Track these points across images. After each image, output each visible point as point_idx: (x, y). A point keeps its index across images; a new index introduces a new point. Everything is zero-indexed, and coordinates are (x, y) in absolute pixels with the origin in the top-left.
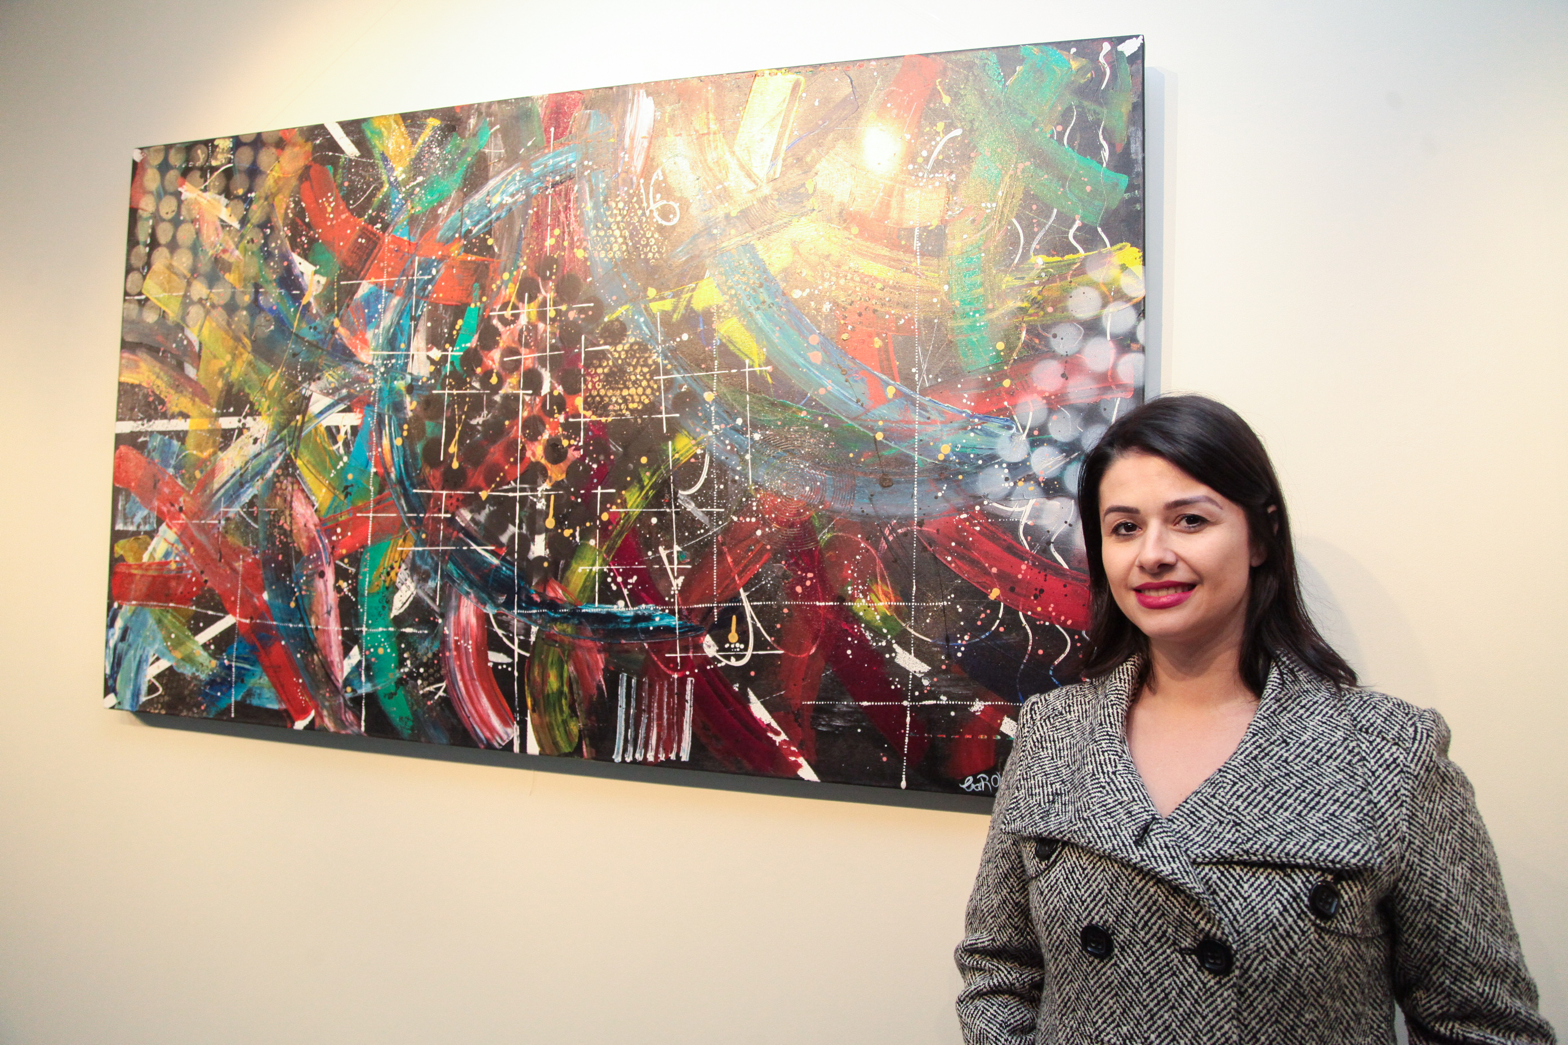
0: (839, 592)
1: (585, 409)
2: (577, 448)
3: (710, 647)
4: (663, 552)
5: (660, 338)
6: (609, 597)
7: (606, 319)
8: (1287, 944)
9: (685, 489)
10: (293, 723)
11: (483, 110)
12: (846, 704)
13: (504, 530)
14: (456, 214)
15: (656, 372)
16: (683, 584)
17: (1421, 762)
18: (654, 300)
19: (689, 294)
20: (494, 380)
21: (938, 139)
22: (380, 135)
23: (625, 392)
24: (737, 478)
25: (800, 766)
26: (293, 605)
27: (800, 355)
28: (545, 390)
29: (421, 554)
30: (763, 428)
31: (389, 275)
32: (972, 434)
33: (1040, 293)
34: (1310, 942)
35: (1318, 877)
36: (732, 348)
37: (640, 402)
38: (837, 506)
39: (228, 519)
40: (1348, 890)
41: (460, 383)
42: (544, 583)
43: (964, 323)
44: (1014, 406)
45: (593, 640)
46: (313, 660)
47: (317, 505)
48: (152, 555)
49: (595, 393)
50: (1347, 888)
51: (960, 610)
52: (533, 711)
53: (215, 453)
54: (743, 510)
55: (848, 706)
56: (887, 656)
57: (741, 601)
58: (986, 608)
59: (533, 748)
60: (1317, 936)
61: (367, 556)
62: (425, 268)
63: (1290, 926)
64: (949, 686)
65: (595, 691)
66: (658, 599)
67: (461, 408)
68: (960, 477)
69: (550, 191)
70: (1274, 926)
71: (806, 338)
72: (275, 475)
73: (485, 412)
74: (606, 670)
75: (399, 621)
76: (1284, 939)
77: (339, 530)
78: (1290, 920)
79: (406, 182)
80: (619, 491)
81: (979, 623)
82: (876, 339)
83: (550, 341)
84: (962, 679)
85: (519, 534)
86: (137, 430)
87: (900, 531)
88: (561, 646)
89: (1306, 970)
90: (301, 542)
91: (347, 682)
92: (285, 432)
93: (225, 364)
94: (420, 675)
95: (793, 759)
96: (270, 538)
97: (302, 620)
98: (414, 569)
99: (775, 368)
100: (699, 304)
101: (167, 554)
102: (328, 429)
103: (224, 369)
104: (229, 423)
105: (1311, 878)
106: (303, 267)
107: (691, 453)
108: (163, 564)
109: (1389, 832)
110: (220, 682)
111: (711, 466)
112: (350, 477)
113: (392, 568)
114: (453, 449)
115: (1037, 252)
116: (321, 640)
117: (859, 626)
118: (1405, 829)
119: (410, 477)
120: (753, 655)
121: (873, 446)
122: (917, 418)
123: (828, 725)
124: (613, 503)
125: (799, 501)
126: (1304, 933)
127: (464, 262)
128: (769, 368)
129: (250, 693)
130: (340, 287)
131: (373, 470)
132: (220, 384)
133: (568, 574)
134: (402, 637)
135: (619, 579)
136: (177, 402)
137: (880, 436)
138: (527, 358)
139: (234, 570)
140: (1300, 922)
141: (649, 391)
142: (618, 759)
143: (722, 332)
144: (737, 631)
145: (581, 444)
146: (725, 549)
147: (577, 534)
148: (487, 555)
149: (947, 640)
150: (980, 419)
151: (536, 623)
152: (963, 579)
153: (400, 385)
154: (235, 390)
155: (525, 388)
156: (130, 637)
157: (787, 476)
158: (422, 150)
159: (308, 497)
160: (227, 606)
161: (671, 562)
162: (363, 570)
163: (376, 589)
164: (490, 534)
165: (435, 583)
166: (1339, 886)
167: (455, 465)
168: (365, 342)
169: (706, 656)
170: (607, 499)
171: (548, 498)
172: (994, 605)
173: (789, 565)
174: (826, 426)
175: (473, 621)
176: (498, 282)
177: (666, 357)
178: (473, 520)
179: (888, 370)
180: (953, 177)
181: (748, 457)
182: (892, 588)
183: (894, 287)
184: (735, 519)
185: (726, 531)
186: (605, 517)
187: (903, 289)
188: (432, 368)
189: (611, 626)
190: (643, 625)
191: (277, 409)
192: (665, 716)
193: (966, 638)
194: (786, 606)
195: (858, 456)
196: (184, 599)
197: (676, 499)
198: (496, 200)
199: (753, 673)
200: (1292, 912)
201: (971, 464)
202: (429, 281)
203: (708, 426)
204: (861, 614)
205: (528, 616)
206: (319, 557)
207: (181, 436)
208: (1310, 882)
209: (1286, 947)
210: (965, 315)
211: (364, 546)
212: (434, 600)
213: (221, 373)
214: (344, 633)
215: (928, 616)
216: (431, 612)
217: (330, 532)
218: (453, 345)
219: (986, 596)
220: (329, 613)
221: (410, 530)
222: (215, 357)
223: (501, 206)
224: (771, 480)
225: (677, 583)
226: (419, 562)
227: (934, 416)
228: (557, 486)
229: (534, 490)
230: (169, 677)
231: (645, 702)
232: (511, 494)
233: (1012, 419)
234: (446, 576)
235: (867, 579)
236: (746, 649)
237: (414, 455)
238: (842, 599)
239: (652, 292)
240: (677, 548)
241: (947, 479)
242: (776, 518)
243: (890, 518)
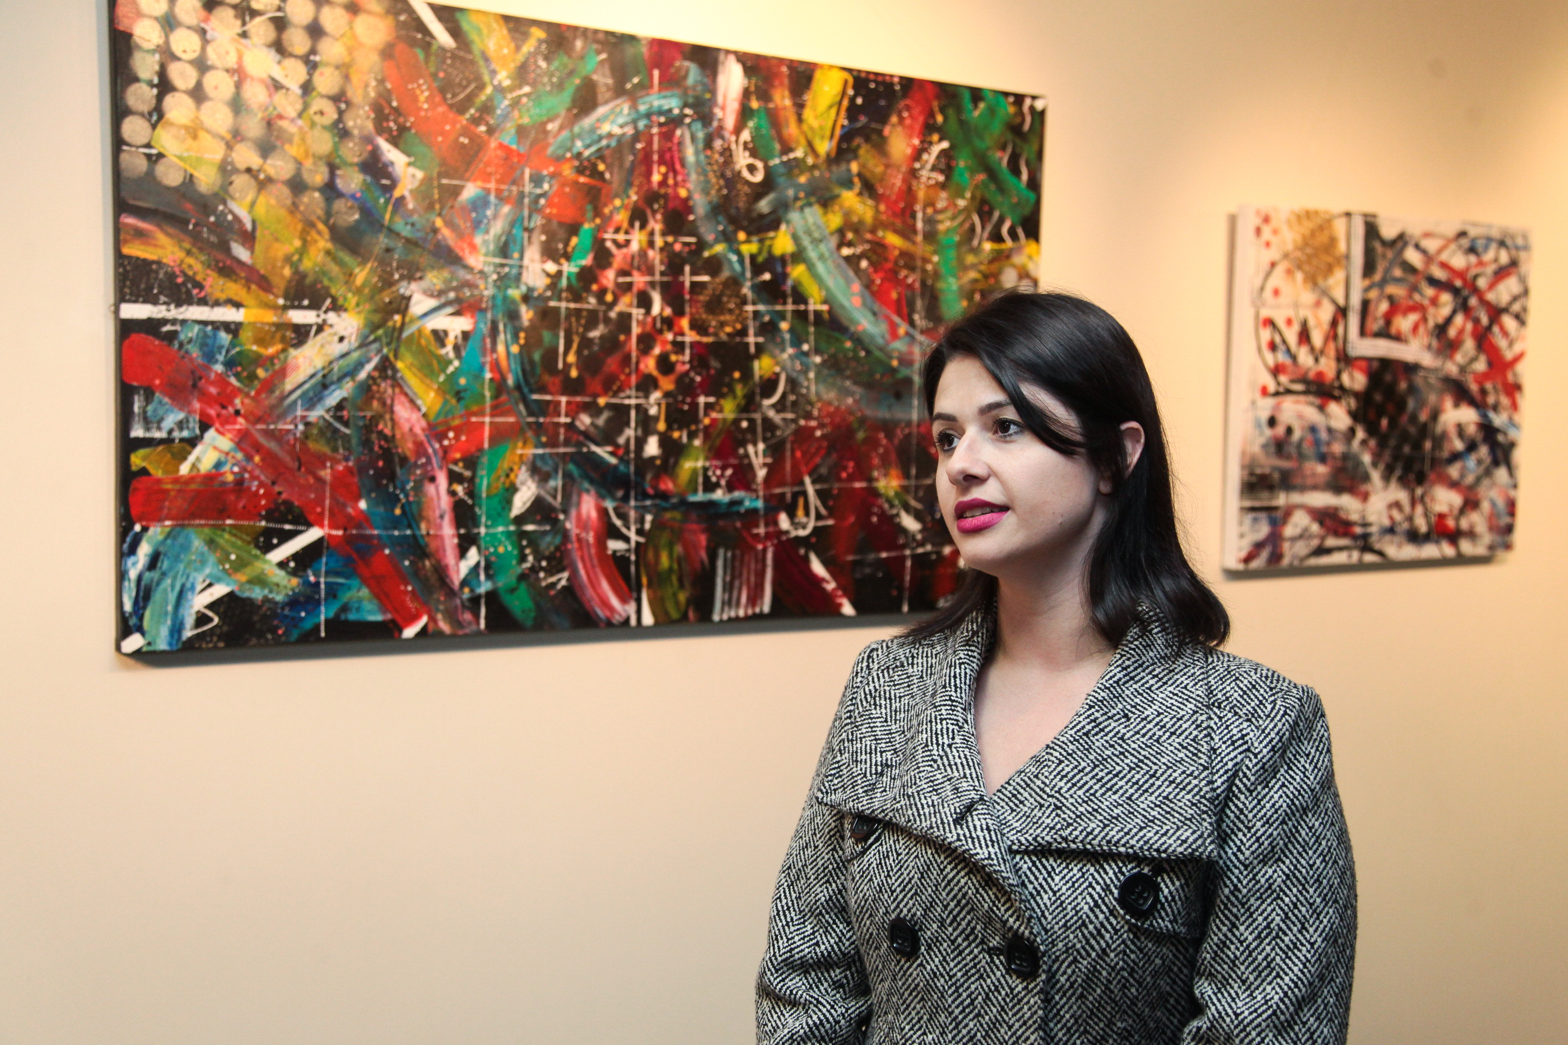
0: (870, 476)
1: (690, 329)
2: (684, 363)
3: (784, 522)
4: (751, 449)
5: (749, 275)
6: (709, 487)
7: (706, 254)
8: (1099, 943)
9: (767, 399)
10: (400, 631)
11: (590, 35)
12: (871, 557)
13: (619, 433)
14: (569, 134)
15: (746, 303)
16: (766, 474)
17: (1268, 740)
18: (744, 242)
19: (770, 242)
20: (609, 298)
22: (478, 30)
23: (722, 318)
24: (804, 391)
25: (842, 605)
26: (397, 512)
27: (847, 300)
28: (656, 310)
29: (542, 457)
30: (822, 354)
31: (498, 182)
34: (1124, 942)
35: (1132, 869)
36: (800, 288)
37: (733, 327)
38: (869, 413)
39: (308, 424)
40: (1169, 884)
41: (579, 298)
42: (657, 478)
45: (697, 523)
46: (424, 566)
47: (425, 409)
48: (194, 467)
49: (698, 317)
50: (1168, 880)
52: (649, 587)
53: (284, 350)
54: (808, 416)
55: (873, 558)
56: (897, 520)
57: (805, 485)
59: (648, 621)
61: (485, 460)
62: (538, 182)
63: (1102, 924)
65: (698, 565)
66: (747, 487)
67: (579, 321)
69: (655, 131)
70: (1084, 924)
71: (850, 286)
72: (371, 378)
73: (601, 327)
74: (707, 547)
75: (521, 520)
76: (1095, 939)
77: (451, 435)
78: (1101, 917)
79: (513, 90)
80: (719, 400)
82: (894, 292)
83: (660, 267)
85: (635, 436)
86: (160, 316)
87: (906, 431)
88: (672, 531)
89: (1118, 973)
90: (406, 448)
91: (465, 583)
92: (381, 332)
93: (292, 249)
94: (542, 569)
95: (839, 601)
96: (366, 444)
97: (409, 527)
98: (532, 471)
99: (830, 308)
100: (777, 250)
101: (218, 465)
102: (431, 331)
103: (293, 255)
104: (302, 317)
105: (1124, 870)
106: (393, 155)
107: (771, 371)
108: (213, 476)
110: (304, 601)
111: (786, 382)
112: (459, 381)
113: (512, 470)
114: (571, 358)
116: (432, 546)
117: (881, 500)
119: (528, 383)
120: (814, 526)
121: (891, 370)
124: (714, 410)
125: (845, 409)
127: (578, 183)
128: (826, 307)
129: (345, 608)
130: (437, 185)
131: (487, 375)
132: (286, 272)
133: (677, 469)
134: (521, 535)
135: (718, 472)
137: (895, 363)
138: (639, 280)
139: (319, 479)
141: (740, 319)
142: (716, 618)
143: (794, 277)
144: (803, 509)
145: (687, 359)
146: (795, 446)
147: (684, 436)
148: (609, 456)
151: (650, 513)
153: (516, 294)
154: (308, 282)
155: (638, 308)
156: (165, 564)
157: (837, 390)
158: (527, 60)
159: (412, 401)
160: (311, 518)
161: (757, 457)
162: (480, 473)
163: (495, 491)
164: (606, 435)
165: (555, 483)
166: (1159, 879)
167: (574, 373)
168: (474, 247)
169: (782, 530)
170: (708, 406)
171: (659, 404)
173: (837, 457)
174: (862, 354)
175: (595, 515)
176: (610, 207)
177: (754, 292)
178: (592, 424)
181: (812, 375)
182: (901, 471)
184: (802, 422)
185: (796, 433)
186: (707, 421)
188: (547, 281)
189: (710, 512)
190: (736, 508)
191: (368, 307)
192: (752, 579)
194: (836, 488)
195: (881, 377)
196: (246, 515)
197: (761, 407)
198: (607, 127)
199: (814, 540)
202: (543, 196)
203: (784, 350)
204: (882, 491)
205: (644, 507)
206: (429, 462)
207: (231, 328)
208: (1123, 874)
209: (1097, 947)
211: (478, 450)
212: (556, 498)
213: (288, 259)
214: (460, 536)
215: (921, 490)
216: (553, 510)
217: (441, 436)
218: (568, 260)
220: (441, 517)
221: (528, 434)
222: (277, 240)
223: (614, 134)
224: (827, 393)
225: (762, 473)
226: (538, 464)
228: (667, 395)
229: (647, 398)
230: (227, 604)
231: (737, 569)
232: (626, 402)
234: (567, 476)
235: (886, 465)
236: (809, 522)
237: (532, 362)
238: (870, 481)
239: (742, 236)
240: (761, 446)
242: (830, 421)
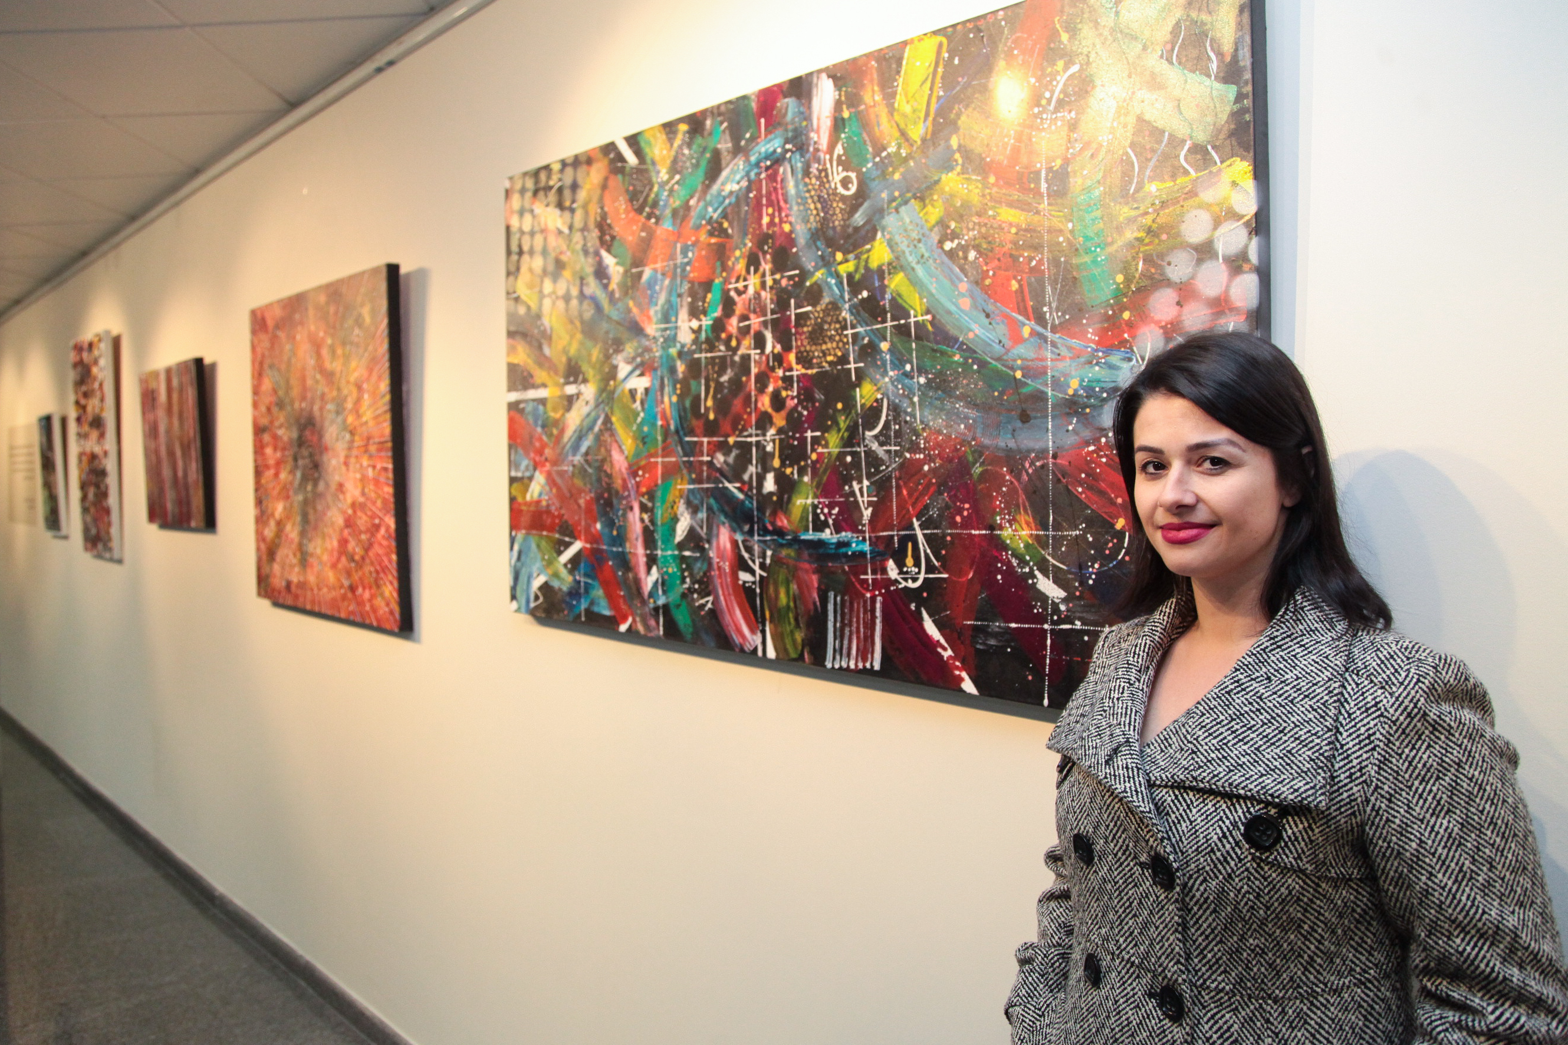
0: (991, 522)
1: (797, 363)
2: (793, 398)
3: (892, 571)
4: (856, 486)
5: (847, 297)
6: (820, 526)
7: (808, 284)
8: (1225, 868)
9: (870, 430)
10: (618, 625)
11: (715, 111)
12: (997, 625)
13: (745, 469)
14: (702, 204)
15: (845, 328)
16: (873, 514)
17: (1402, 707)
18: (841, 263)
19: (865, 256)
20: (734, 343)
21: (1058, 78)
22: (649, 143)
23: (824, 347)
24: (908, 418)
25: (962, 680)
26: (615, 533)
27: (953, 303)
28: (769, 349)
29: (693, 491)
30: (926, 373)
31: (661, 261)
32: (1097, 368)
33: (1153, 221)
34: (1247, 869)
35: (1259, 810)
36: (900, 301)
37: (835, 355)
38: (986, 441)
39: (574, 466)
40: (1293, 826)
41: (712, 348)
42: (774, 514)
43: (1087, 259)
44: (1133, 336)
45: (809, 563)
46: (631, 577)
47: (626, 453)
48: (532, 496)
49: (802, 349)
50: (1292, 823)
51: (1091, 539)
52: (771, 622)
53: (563, 415)
54: (914, 448)
55: (999, 627)
56: (1030, 581)
57: (914, 529)
58: (1113, 538)
59: (771, 654)
60: (1255, 865)
61: (659, 493)
62: (684, 253)
63: (1228, 852)
64: (1082, 612)
65: (812, 607)
66: (854, 529)
67: (713, 368)
68: (1088, 410)
69: (763, 176)
70: (1212, 850)
71: (956, 286)
72: (601, 430)
73: (729, 371)
74: (819, 589)
75: (681, 546)
76: (1222, 864)
77: (640, 473)
78: (1228, 846)
79: (668, 182)
80: (823, 433)
81: (1107, 552)
82: (1014, 282)
83: (771, 306)
84: (1093, 606)
85: (757, 473)
86: (520, 398)
87: (1038, 464)
88: (788, 568)
89: (1244, 896)
90: (618, 483)
91: (651, 595)
92: (604, 395)
93: (566, 343)
94: (695, 591)
95: (957, 673)
96: (599, 480)
97: (621, 545)
98: (689, 504)
99: (934, 317)
100: (874, 264)
101: (540, 494)
102: (631, 391)
103: (566, 347)
104: (571, 390)
105: (1252, 810)
106: (609, 260)
107: (873, 399)
108: (538, 502)
109: (1351, 774)
110: (575, 593)
111: (888, 409)
112: (646, 429)
113: (675, 502)
114: (710, 403)
115: (1152, 179)
116: (633, 562)
117: (1007, 554)
118: (1373, 773)
119: (684, 428)
120: (925, 579)
121: (1013, 384)
122: (1049, 355)
123: (984, 644)
124: (819, 444)
125: (956, 438)
126: (1240, 860)
127: (710, 244)
128: (929, 317)
129: (592, 603)
130: (632, 274)
131: (660, 423)
132: (564, 359)
133: (790, 506)
134: (683, 559)
135: (826, 510)
136: (540, 375)
137: (1019, 375)
138: (755, 322)
139: (579, 506)
140: (1237, 850)
141: (841, 345)
142: (829, 665)
143: (892, 286)
144: (913, 556)
145: (795, 394)
146: (901, 483)
147: (795, 472)
148: (735, 491)
149: (1081, 567)
150: (1103, 352)
151: (770, 548)
152: (1092, 510)
153: (673, 351)
154: (573, 363)
155: (755, 348)
156: (523, 558)
157: (946, 415)
158: (677, 152)
159: (620, 447)
160: (576, 534)
161: (862, 495)
162: (658, 504)
163: (665, 520)
164: (736, 472)
165: (702, 515)
166: (1284, 821)
167: (712, 416)
168: (649, 318)
169: (890, 579)
170: (816, 441)
171: (774, 441)
172: (1120, 535)
173: (950, 497)
174: (975, 367)
175: (728, 546)
176: (733, 259)
177: (852, 313)
178: (725, 462)
179: (1024, 312)
180: (1073, 115)
181: (916, 399)
182: (1034, 518)
183: (1026, 230)
184: (908, 455)
185: (902, 466)
186: (814, 456)
187: (1035, 231)
188: (693, 336)
189: (821, 551)
190: (843, 550)
191: (598, 377)
192: (862, 630)
193: (1096, 566)
194: (950, 534)
195: (1001, 393)
196: (551, 529)
197: (864, 439)
198: (728, 188)
199: (925, 595)
200: (1231, 839)
201: (1097, 397)
202: (688, 264)
203: (885, 373)
204: (1008, 542)
205: (765, 542)
206: (629, 495)
207: (543, 401)
208: (1250, 813)
209: (1223, 871)
210: (1087, 251)
211: (656, 485)
212: (702, 528)
213: (564, 350)
214: (647, 556)
215: (1063, 545)
216: (700, 539)
217: (635, 474)
218: (705, 315)
219: (1112, 526)
220: (637, 539)
221: (685, 472)
222: (560, 338)
223: (731, 193)
224: (934, 420)
225: (867, 513)
226: (691, 498)
227: (1064, 352)
228: (780, 431)
229: (764, 435)
230: (545, 588)
231: (847, 617)
232: (749, 440)
233: (1132, 351)
234: (710, 509)
235: (1012, 506)
236: (919, 573)
237: (685, 409)
238: (992, 527)
239: (839, 256)
240: (866, 483)
241: (1076, 413)
242: (939, 454)
243: (1029, 451)
